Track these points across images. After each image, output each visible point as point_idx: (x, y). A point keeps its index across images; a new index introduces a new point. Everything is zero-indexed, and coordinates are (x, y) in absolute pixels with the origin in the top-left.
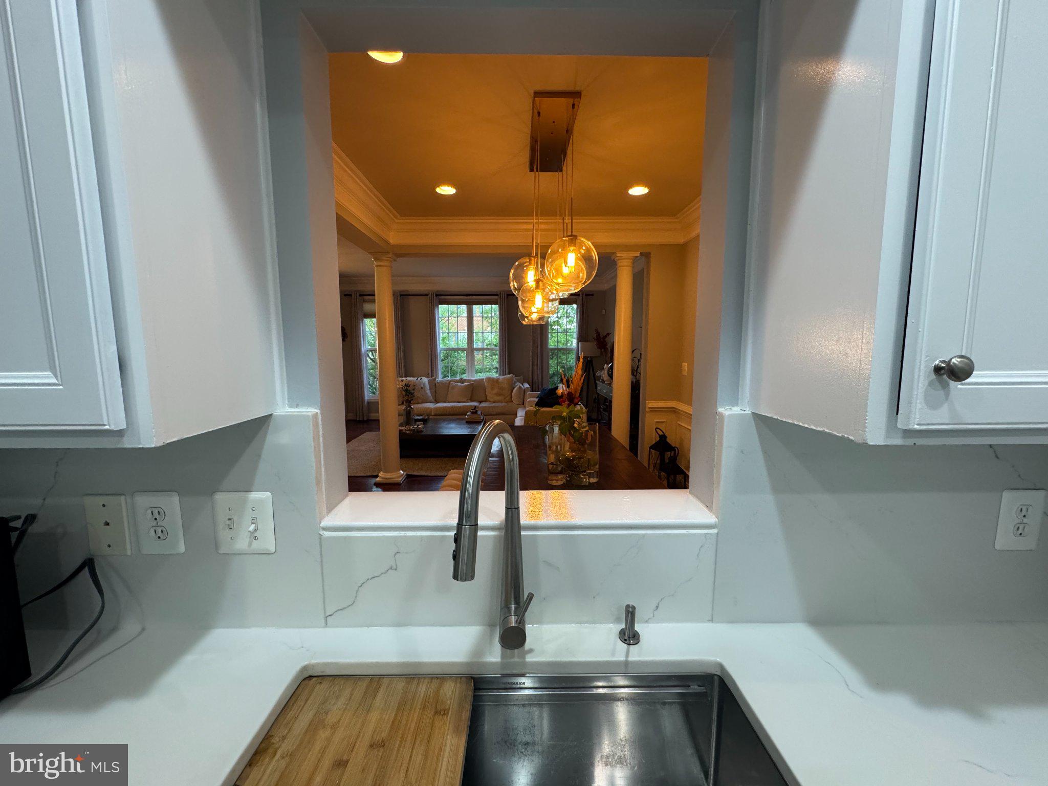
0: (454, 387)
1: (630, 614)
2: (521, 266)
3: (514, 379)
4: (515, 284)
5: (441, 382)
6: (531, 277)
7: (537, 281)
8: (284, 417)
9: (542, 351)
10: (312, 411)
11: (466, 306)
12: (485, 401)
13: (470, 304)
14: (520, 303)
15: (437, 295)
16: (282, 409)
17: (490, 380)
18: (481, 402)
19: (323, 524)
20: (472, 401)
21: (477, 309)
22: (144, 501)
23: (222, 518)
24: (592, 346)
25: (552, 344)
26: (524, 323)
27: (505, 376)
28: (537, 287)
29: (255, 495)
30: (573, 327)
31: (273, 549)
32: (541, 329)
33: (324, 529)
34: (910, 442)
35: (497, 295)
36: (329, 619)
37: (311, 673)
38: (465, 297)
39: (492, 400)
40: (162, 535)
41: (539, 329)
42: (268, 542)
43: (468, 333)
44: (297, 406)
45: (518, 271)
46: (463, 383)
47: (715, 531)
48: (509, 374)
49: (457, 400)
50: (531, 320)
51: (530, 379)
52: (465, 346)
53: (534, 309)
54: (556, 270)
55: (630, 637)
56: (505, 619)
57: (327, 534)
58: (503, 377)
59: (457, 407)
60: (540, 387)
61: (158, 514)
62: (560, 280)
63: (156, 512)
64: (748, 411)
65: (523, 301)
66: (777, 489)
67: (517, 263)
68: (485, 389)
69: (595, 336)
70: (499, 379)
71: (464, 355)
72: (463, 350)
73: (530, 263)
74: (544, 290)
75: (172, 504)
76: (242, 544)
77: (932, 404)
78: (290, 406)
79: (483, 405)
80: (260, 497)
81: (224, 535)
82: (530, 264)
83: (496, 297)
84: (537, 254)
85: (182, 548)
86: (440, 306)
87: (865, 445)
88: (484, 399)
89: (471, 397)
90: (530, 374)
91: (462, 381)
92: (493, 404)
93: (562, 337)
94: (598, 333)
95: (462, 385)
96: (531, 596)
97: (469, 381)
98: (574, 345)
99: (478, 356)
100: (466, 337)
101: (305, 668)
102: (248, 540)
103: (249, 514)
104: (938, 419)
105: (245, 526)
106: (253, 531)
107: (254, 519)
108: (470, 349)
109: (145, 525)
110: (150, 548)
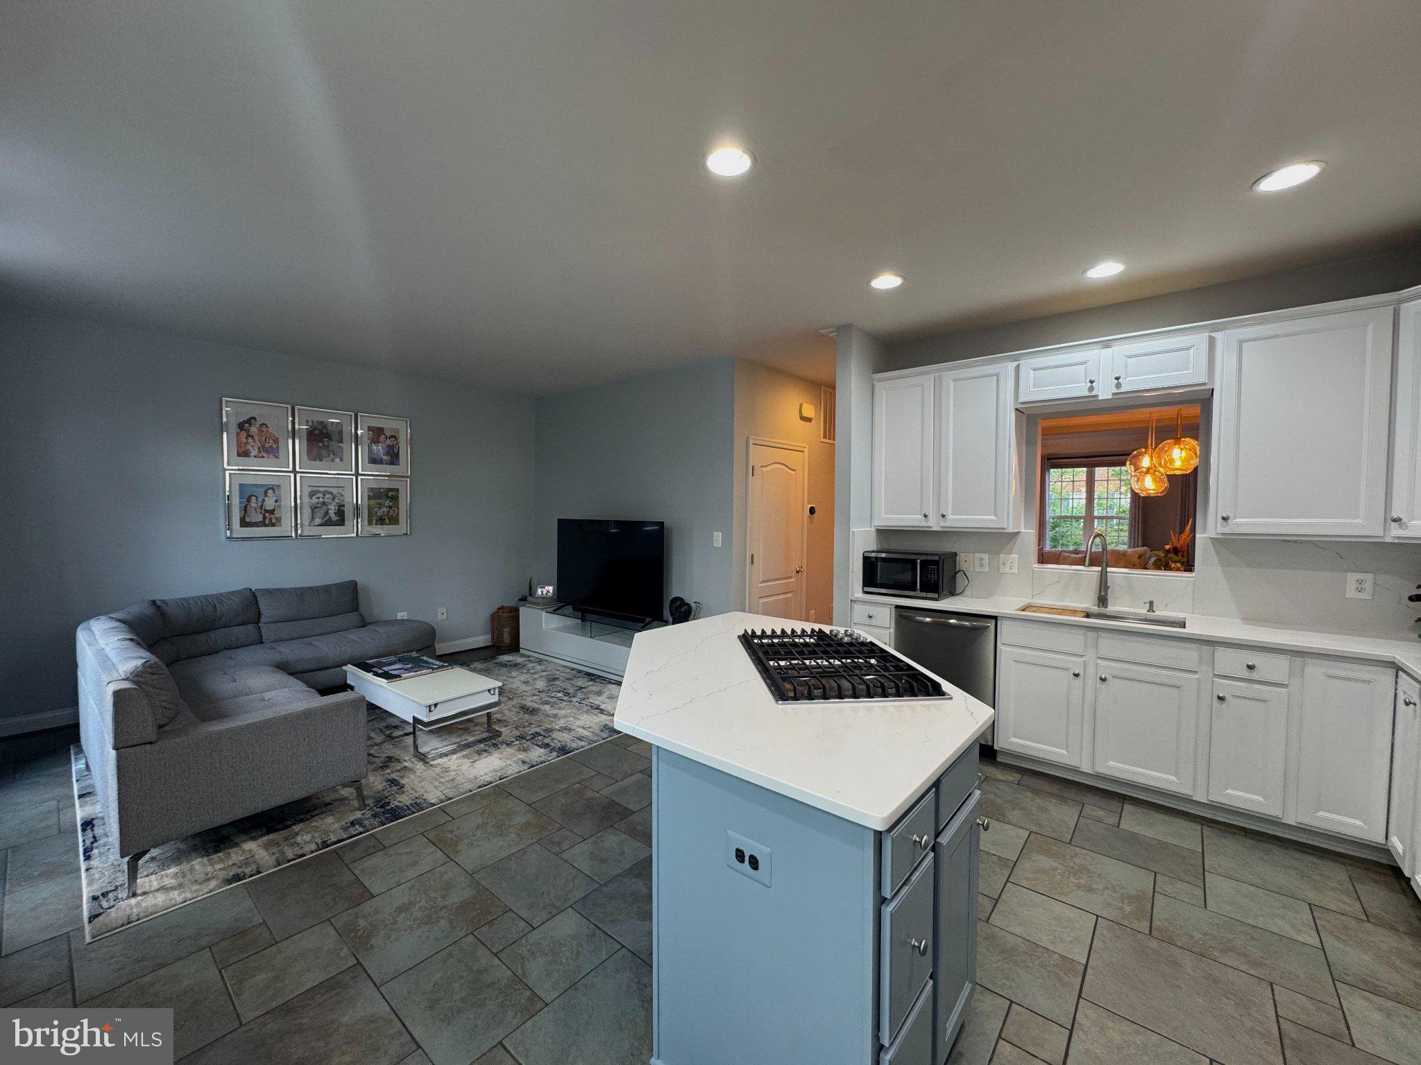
1: (1151, 603)
2: (1138, 455)
3: (1149, 553)
4: (1132, 467)
5: (1050, 553)
6: (1145, 462)
7: (1148, 469)
8: (1024, 532)
10: (1032, 531)
11: (1085, 469)
13: (1091, 466)
15: (1048, 459)
16: (1023, 530)
19: (1035, 567)
21: (1100, 472)
22: (977, 555)
23: (1001, 561)
27: (1136, 549)
28: (1147, 472)
29: (1013, 555)
31: (1016, 572)
36: (1034, 596)
37: (1030, 605)
38: (1085, 460)
40: (982, 565)
42: (1015, 570)
43: (1087, 499)
44: (1027, 531)
45: (1135, 459)
47: (1194, 579)
48: (1143, 546)
50: (1148, 493)
52: (1083, 512)
53: (1147, 487)
55: (1151, 609)
56: (1100, 593)
57: (1036, 570)
58: (1133, 550)
61: (981, 559)
64: (1208, 535)
65: (1137, 482)
66: (1222, 566)
67: (1136, 450)
70: (1126, 552)
71: (1080, 523)
72: (1077, 518)
74: (1154, 475)
75: (986, 557)
76: (1007, 569)
80: (1015, 556)
81: (1001, 566)
82: (1146, 453)
84: (1152, 446)
85: (987, 570)
86: (1052, 470)
87: (1216, 538)
95: (1076, 556)
96: (1109, 587)
99: (1100, 525)
100: (1084, 503)
102: (1009, 569)
103: (1010, 561)
104: (1227, 530)
105: (1008, 565)
106: (1011, 566)
107: (1011, 563)
108: (1089, 517)
109: (977, 562)
110: (978, 569)
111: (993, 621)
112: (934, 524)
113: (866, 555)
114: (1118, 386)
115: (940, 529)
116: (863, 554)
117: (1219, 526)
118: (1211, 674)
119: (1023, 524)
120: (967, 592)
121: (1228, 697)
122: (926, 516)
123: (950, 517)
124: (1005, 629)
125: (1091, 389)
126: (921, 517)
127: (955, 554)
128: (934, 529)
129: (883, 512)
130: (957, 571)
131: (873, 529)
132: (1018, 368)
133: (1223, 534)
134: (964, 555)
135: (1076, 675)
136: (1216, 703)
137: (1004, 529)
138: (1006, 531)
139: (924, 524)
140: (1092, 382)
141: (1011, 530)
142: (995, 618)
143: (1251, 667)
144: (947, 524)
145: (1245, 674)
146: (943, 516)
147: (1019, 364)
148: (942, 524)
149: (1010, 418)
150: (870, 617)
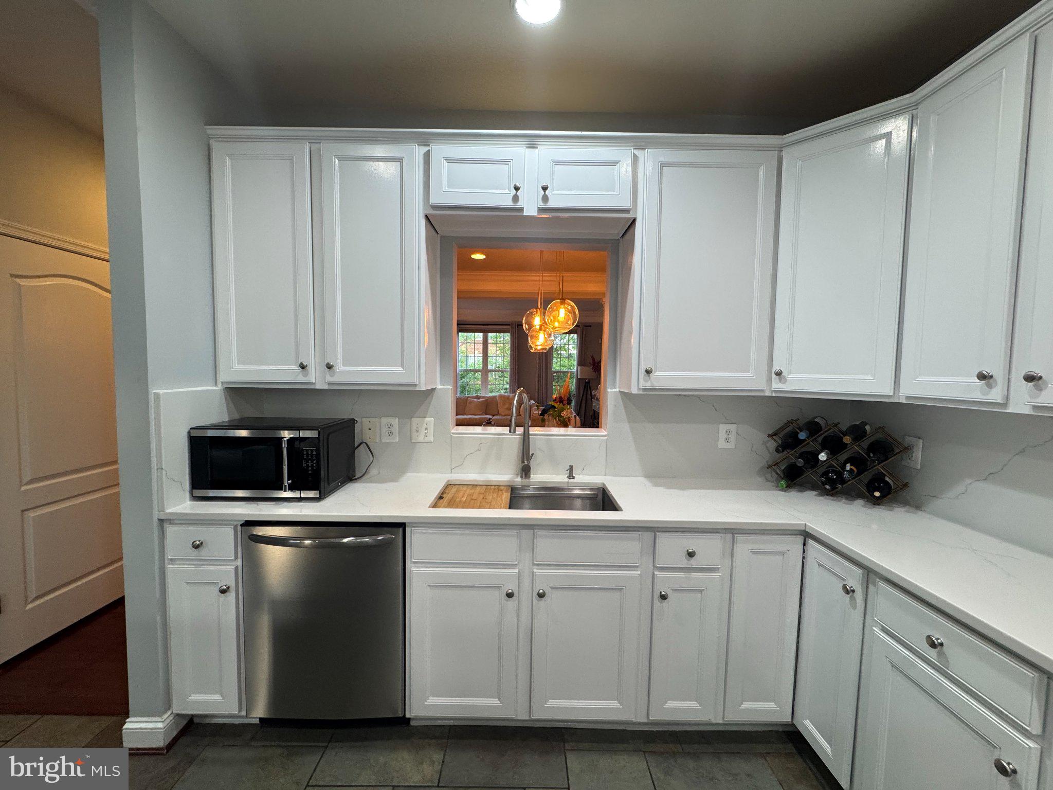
0: (471, 402)
1: (571, 468)
2: (531, 314)
4: (527, 326)
6: (537, 321)
7: (541, 326)
8: (440, 389)
9: (547, 376)
10: (450, 387)
11: (482, 334)
12: (497, 415)
13: (485, 332)
14: (529, 339)
16: (439, 386)
17: (501, 396)
18: (493, 416)
19: (453, 431)
20: (486, 414)
21: (491, 337)
22: (385, 421)
23: (414, 428)
24: (589, 369)
25: (556, 366)
26: (532, 351)
28: (541, 329)
29: (427, 419)
30: (574, 352)
31: (432, 440)
32: (546, 356)
33: (453, 433)
34: (645, 393)
35: (510, 325)
36: (453, 470)
37: (450, 483)
38: (482, 326)
39: (503, 414)
40: (390, 434)
41: (544, 357)
42: (431, 438)
43: (483, 356)
44: (443, 385)
45: (529, 318)
46: (478, 399)
47: (606, 438)
49: (472, 414)
50: (537, 349)
51: (536, 397)
52: (481, 367)
53: (538, 343)
54: (554, 317)
55: (571, 476)
56: (523, 462)
57: (454, 435)
59: (474, 418)
60: (545, 402)
61: (390, 426)
62: (556, 324)
63: (389, 425)
64: (618, 390)
65: (531, 338)
66: (629, 422)
67: (528, 312)
68: (497, 404)
69: (591, 361)
70: (509, 396)
71: (479, 375)
72: (477, 372)
73: (537, 311)
74: (545, 331)
75: (395, 422)
76: (421, 438)
77: (646, 381)
78: (441, 385)
79: (495, 417)
80: (430, 420)
81: (414, 434)
82: (537, 313)
83: (508, 327)
84: (541, 307)
85: (397, 440)
86: (462, 333)
87: (632, 394)
88: (496, 413)
89: (486, 410)
90: (536, 393)
91: (478, 397)
92: (504, 417)
93: (565, 362)
94: (594, 360)
96: (533, 454)
97: (484, 397)
98: (575, 370)
99: (491, 377)
100: (481, 361)
101: (448, 481)
102: (423, 436)
103: (425, 426)
104: (648, 385)
105: (423, 431)
106: (426, 433)
107: (426, 429)
108: (485, 371)
109: (384, 430)
110: (385, 439)
111: (401, 530)
112: (316, 378)
113: (195, 433)
114: (545, 199)
115: (326, 387)
116: (189, 432)
117: (641, 380)
118: (651, 567)
119: (438, 380)
120: (373, 471)
121: (670, 593)
122: (303, 367)
123: (340, 367)
124: (416, 541)
125: (516, 199)
126: (296, 368)
127: (352, 422)
128: (317, 387)
129: (235, 361)
130: (356, 445)
131: (219, 387)
132: (427, 155)
133: (645, 390)
134: (365, 421)
135: (510, 595)
136: (657, 603)
137: (415, 385)
138: (417, 389)
139: (301, 378)
140: (517, 188)
141: (423, 387)
142: (402, 526)
143: (691, 555)
144: (336, 379)
145: (684, 562)
146: (329, 367)
147: (429, 151)
148: (329, 379)
149: (419, 229)
150: (196, 547)
